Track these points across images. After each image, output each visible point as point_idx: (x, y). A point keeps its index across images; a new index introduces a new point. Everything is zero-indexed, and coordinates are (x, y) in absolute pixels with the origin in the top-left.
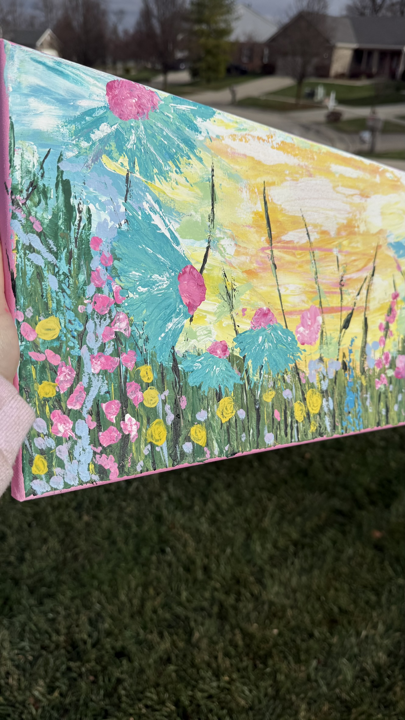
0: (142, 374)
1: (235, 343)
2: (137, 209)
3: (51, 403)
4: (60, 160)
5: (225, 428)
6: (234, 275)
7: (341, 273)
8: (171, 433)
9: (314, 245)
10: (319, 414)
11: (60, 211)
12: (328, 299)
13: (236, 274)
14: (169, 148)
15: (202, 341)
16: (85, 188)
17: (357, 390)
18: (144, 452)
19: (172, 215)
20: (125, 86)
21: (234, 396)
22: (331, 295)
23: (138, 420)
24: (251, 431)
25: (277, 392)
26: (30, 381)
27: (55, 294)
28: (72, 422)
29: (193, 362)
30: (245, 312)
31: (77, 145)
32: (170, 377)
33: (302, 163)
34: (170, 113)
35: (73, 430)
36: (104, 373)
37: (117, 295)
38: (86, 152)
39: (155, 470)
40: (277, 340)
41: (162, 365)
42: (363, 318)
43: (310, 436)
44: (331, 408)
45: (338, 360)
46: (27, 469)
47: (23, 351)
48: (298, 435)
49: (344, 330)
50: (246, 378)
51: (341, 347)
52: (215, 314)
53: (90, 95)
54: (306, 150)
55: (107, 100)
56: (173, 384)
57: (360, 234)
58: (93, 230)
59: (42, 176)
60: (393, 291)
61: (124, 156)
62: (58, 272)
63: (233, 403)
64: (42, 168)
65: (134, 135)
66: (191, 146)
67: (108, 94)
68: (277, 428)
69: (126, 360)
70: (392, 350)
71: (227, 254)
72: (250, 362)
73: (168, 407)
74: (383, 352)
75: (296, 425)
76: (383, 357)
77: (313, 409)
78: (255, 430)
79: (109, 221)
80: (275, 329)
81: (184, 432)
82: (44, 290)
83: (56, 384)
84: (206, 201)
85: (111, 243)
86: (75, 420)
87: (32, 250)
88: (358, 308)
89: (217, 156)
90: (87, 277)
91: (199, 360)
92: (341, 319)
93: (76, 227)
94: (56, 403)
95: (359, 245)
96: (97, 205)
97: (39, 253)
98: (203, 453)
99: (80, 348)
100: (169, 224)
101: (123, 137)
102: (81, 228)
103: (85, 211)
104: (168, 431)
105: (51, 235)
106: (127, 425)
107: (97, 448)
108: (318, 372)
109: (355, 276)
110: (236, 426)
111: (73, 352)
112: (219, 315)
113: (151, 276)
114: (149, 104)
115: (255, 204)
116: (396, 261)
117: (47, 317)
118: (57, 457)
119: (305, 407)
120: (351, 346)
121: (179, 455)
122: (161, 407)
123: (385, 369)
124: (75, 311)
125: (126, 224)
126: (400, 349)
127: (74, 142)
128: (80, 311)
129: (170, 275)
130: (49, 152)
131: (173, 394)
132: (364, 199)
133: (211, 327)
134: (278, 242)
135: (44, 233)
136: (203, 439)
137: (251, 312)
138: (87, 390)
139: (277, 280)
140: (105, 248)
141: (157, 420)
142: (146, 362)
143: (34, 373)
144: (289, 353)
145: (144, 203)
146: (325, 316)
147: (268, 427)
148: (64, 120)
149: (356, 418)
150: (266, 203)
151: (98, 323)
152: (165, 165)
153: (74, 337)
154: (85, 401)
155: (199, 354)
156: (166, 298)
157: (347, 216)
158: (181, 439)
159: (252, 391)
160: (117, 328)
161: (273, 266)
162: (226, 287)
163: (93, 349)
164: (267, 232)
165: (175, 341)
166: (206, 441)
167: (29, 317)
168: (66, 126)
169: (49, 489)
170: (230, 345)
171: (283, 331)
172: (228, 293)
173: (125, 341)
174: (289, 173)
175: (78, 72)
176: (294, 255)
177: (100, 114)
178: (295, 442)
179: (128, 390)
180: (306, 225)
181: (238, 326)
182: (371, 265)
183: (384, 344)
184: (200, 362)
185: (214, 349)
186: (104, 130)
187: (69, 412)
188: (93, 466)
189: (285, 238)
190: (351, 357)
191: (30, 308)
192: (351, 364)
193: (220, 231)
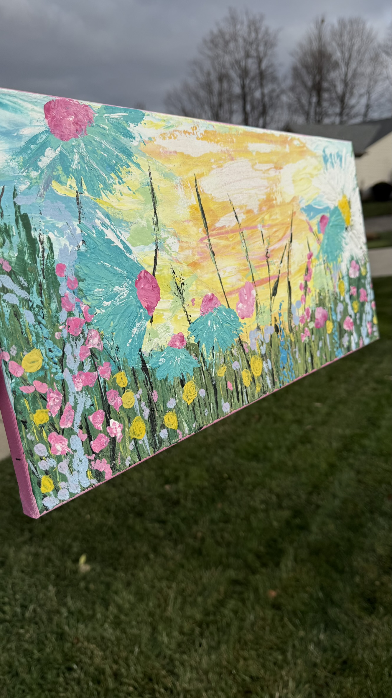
0: (117, 381)
1: (190, 332)
2: (91, 228)
3: (46, 428)
4: (15, 195)
5: (191, 408)
6: (181, 270)
7: (266, 247)
8: (149, 425)
9: (243, 225)
10: (262, 376)
11: (25, 246)
12: (259, 272)
13: (182, 269)
14: (110, 160)
15: (163, 338)
16: (42, 218)
17: (288, 347)
18: (130, 448)
19: (122, 226)
20: (61, 105)
21: (195, 379)
22: (261, 268)
23: (121, 422)
24: (212, 405)
25: (228, 366)
26: (25, 413)
27: (33, 327)
28: (67, 439)
29: (158, 358)
30: (195, 302)
31: (27, 177)
32: (141, 376)
33: (224, 149)
34: (106, 124)
35: (69, 446)
36: (86, 388)
37: (86, 315)
38: (37, 182)
39: (140, 460)
40: (223, 320)
41: (133, 369)
42: (287, 283)
43: (256, 397)
44: (270, 368)
45: (271, 325)
46: (36, 490)
47: (14, 387)
48: (247, 398)
49: (273, 297)
50: (202, 361)
51: (272, 313)
52: (170, 310)
53: (31, 121)
54: (226, 134)
55: (47, 123)
56: (144, 382)
57: (277, 206)
58: (56, 257)
59: (2, 215)
60: (308, 252)
61: (72, 178)
62: (33, 305)
63: (194, 386)
65: (76, 153)
66: (128, 154)
67: (46, 117)
68: (231, 397)
69: (103, 372)
70: (311, 305)
71: (173, 252)
72: (203, 346)
73: (143, 404)
74: (305, 308)
75: (245, 390)
76: (305, 313)
77: (256, 373)
78: (215, 404)
79: (68, 246)
80: (220, 311)
81: (159, 422)
82: (23, 327)
83: (48, 409)
84: (149, 206)
85: (73, 266)
86: (69, 438)
87: (5, 291)
88: (282, 274)
89: (152, 159)
90: (58, 304)
91: (163, 355)
92: (270, 288)
93: (41, 259)
94: (51, 427)
95: (277, 216)
96: (56, 232)
97: (12, 292)
98: (177, 435)
99: (62, 372)
100: (120, 235)
101: (68, 159)
102: (46, 258)
103: (46, 241)
104: (146, 425)
105: (20, 272)
106: (112, 429)
107: (91, 456)
108: (257, 340)
109: (277, 246)
110: (200, 405)
111: (57, 377)
112: (173, 310)
113: (112, 290)
114: (85, 119)
115: (190, 198)
116: (308, 223)
117: (30, 351)
118: (60, 473)
119: (251, 372)
120: (280, 310)
121: (157, 443)
122: (138, 405)
123: (307, 323)
124: (53, 339)
125: (84, 244)
126: (318, 302)
127: (24, 174)
128: (57, 338)
129: (128, 283)
130: (3, 189)
131: (146, 392)
132: (278, 171)
133: (169, 323)
134: (213, 230)
135: (14, 272)
136: (175, 424)
137: (199, 301)
138: (75, 408)
139: (216, 265)
140: (69, 273)
141: (136, 418)
142: (120, 370)
143: (27, 405)
144: (233, 330)
145: (96, 220)
146: (258, 288)
147: (224, 398)
148: (11, 153)
149: (290, 371)
150: (198, 195)
151: (74, 345)
152: (109, 179)
153: (55, 363)
154: (74, 418)
155: (162, 350)
156: (128, 307)
157: (266, 191)
158: (157, 428)
159: (208, 371)
160: (91, 345)
161: (211, 254)
162: (176, 283)
163: (73, 370)
164: (203, 222)
165: (141, 343)
166: (177, 424)
167: (14, 355)
168: (14, 159)
169: (58, 502)
170: (186, 335)
171: (227, 312)
172: (178, 288)
173: (100, 355)
174: (215, 161)
175: (15, 100)
176: (227, 239)
177: (43, 139)
178: (246, 404)
179: (109, 398)
180: (233, 208)
181: (190, 316)
182: (289, 232)
183: (305, 301)
184: (164, 357)
185: (173, 342)
186: (50, 154)
187: (63, 432)
188: (90, 472)
189: (218, 225)
190: (281, 320)
191: (14, 346)
192: (281, 326)
193: (164, 231)
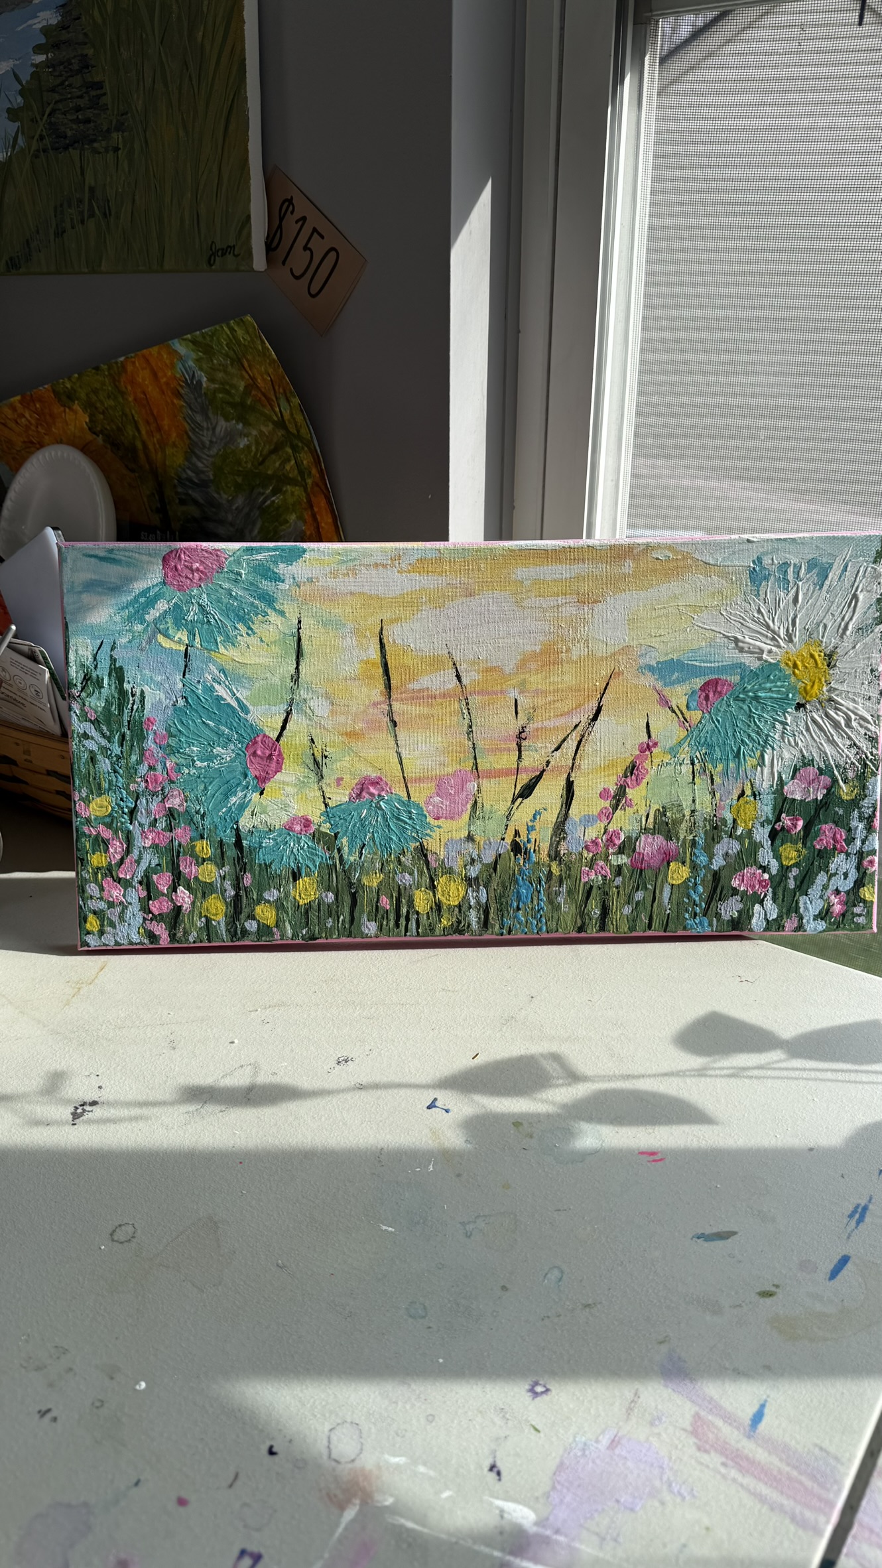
0: (197, 849)
1: (323, 818)
2: (197, 683)
3: (103, 871)
4: (113, 649)
5: (304, 910)
6: (326, 741)
7: (521, 723)
8: (231, 908)
9: (471, 688)
10: (459, 906)
11: (113, 697)
12: (491, 759)
13: (328, 741)
14: (240, 609)
15: (275, 816)
16: (140, 671)
17: (540, 880)
18: (197, 924)
19: (242, 682)
20: (184, 553)
21: (319, 877)
22: (499, 753)
23: (191, 893)
24: (342, 917)
25: (387, 876)
26: (85, 851)
27: (107, 775)
28: (123, 889)
29: (262, 838)
30: (341, 782)
31: (130, 631)
32: (231, 853)
33: (455, 581)
35: (124, 896)
36: (155, 847)
37: (171, 772)
38: (140, 635)
39: (211, 941)
40: (392, 813)
41: (221, 841)
42: (563, 783)
43: (438, 931)
44: (483, 901)
45: (503, 839)
47: (80, 826)
48: (418, 928)
49: (520, 799)
50: (337, 856)
51: (511, 823)
52: (296, 785)
53: (145, 574)
55: (162, 574)
56: (235, 860)
57: (571, 662)
58: (147, 711)
59: (96, 667)
60: (643, 740)
61: (183, 630)
62: (111, 755)
63: (316, 884)
64: (95, 659)
65: (194, 604)
66: (269, 600)
67: (163, 568)
68: (383, 918)
69: (180, 835)
70: (628, 828)
71: (318, 716)
72: (345, 841)
73: (228, 884)
74: (605, 830)
75: (416, 916)
76: (604, 838)
77: (447, 900)
78: (348, 917)
79: (164, 700)
80: (389, 801)
81: (246, 911)
82: (98, 772)
83: (108, 855)
84: (288, 659)
85: (166, 721)
86: (126, 888)
87: (87, 737)
88: (556, 767)
89: (307, 603)
90: (140, 757)
91: (271, 836)
92: (515, 786)
93: (129, 711)
94: (107, 872)
95: (565, 678)
96: (151, 685)
97: (92, 738)
98: (272, 933)
99: (131, 823)
100: (236, 692)
101: (182, 610)
102: (135, 710)
103: (138, 694)
104: (227, 907)
105: (104, 722)
106: (179, 896)
107: (147, 915)
108: (463, 855)
109: (552, 723)
110: (320, 910)
111: (124, 827)
112: (302, 785)
113: (211, 751)
114: (214, 564)
115: (365, 649)
116: (659, 692)
117: (100, 796)
118: (108, 918)
119: (435, 896)
120: (533, 821)
121: (239, 932)
122: (219, 882)
123: (608, 855)
124: (127, 789)
125: (183, 700)
126: (651, 826)
127: (127, 628)
128: (132, 790)
129: (236, 746)
130: (102, 642)
131: (234, 870)
132: (587, 607)
133: (290, 800)
134: (401, 693)
135: (97, 721)
136: (272, 919)
137: (350, 782)
138: (138, 862)
139: (396, 740)
140: (159, 727)
141: (214, 895)
143: (88, 845)
144: (411, 830)
145: (207, 675)
147: (369, 916)
149: (533, 917)
151: (150, 800)
152: (234, 630)
153: (125, 814)
154: (135, 871)
155: (270, 830)
156: (230, 772)
157: (543, 638)
158: (243, 916)
159: (347, 873)
160: (170, 804)
161: (390, 725)
162: (313, 754)
163: (144, 825)
164: (382, 682)
165: (239, 816)
166: (275, 921)
167: (84, 796)
170: (316, 820)
171: (403, 803)
172: (316, 762)
173: (179, 817)
174: (428, 600)
176: (432, 706)
177: (156, 591)
178: (411, 936)
179: (182, 864)
181: (330, 799)
182: (592, 704)
183: (610, 818)
184: (272, 839)
185: (292, 824)
186: (162, 606)
187: (119, 880)
188: (145, 929)
189: (415, 686)
191: (85, 789)
193: (308, 690)
